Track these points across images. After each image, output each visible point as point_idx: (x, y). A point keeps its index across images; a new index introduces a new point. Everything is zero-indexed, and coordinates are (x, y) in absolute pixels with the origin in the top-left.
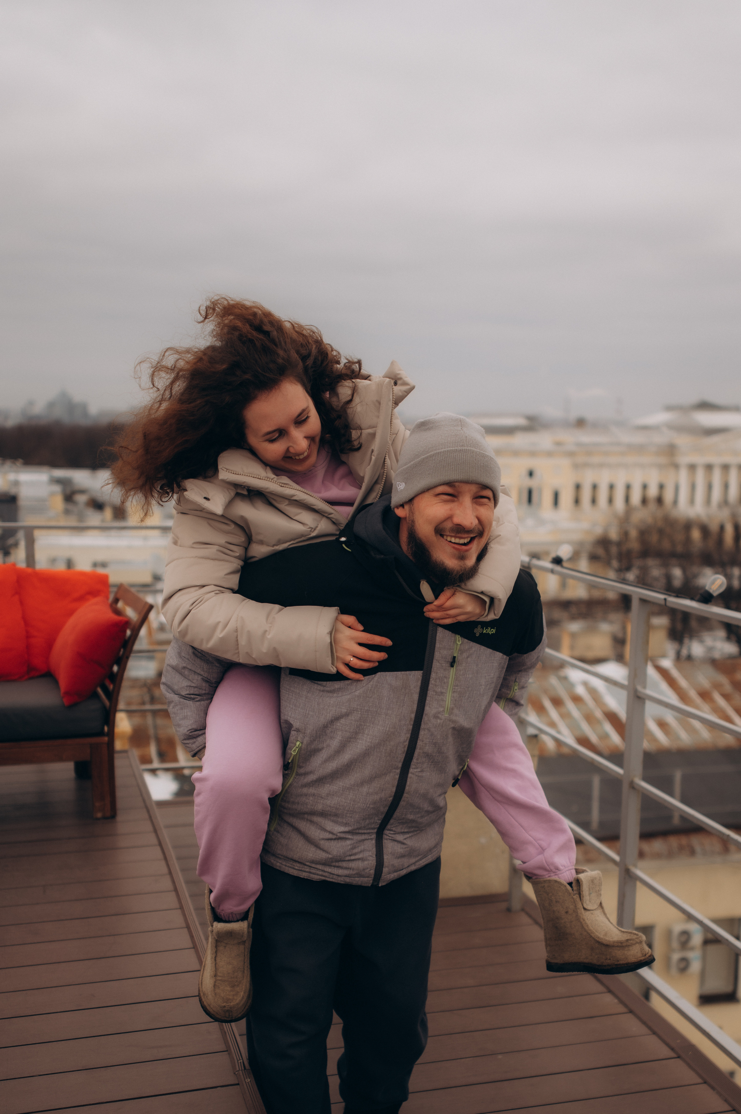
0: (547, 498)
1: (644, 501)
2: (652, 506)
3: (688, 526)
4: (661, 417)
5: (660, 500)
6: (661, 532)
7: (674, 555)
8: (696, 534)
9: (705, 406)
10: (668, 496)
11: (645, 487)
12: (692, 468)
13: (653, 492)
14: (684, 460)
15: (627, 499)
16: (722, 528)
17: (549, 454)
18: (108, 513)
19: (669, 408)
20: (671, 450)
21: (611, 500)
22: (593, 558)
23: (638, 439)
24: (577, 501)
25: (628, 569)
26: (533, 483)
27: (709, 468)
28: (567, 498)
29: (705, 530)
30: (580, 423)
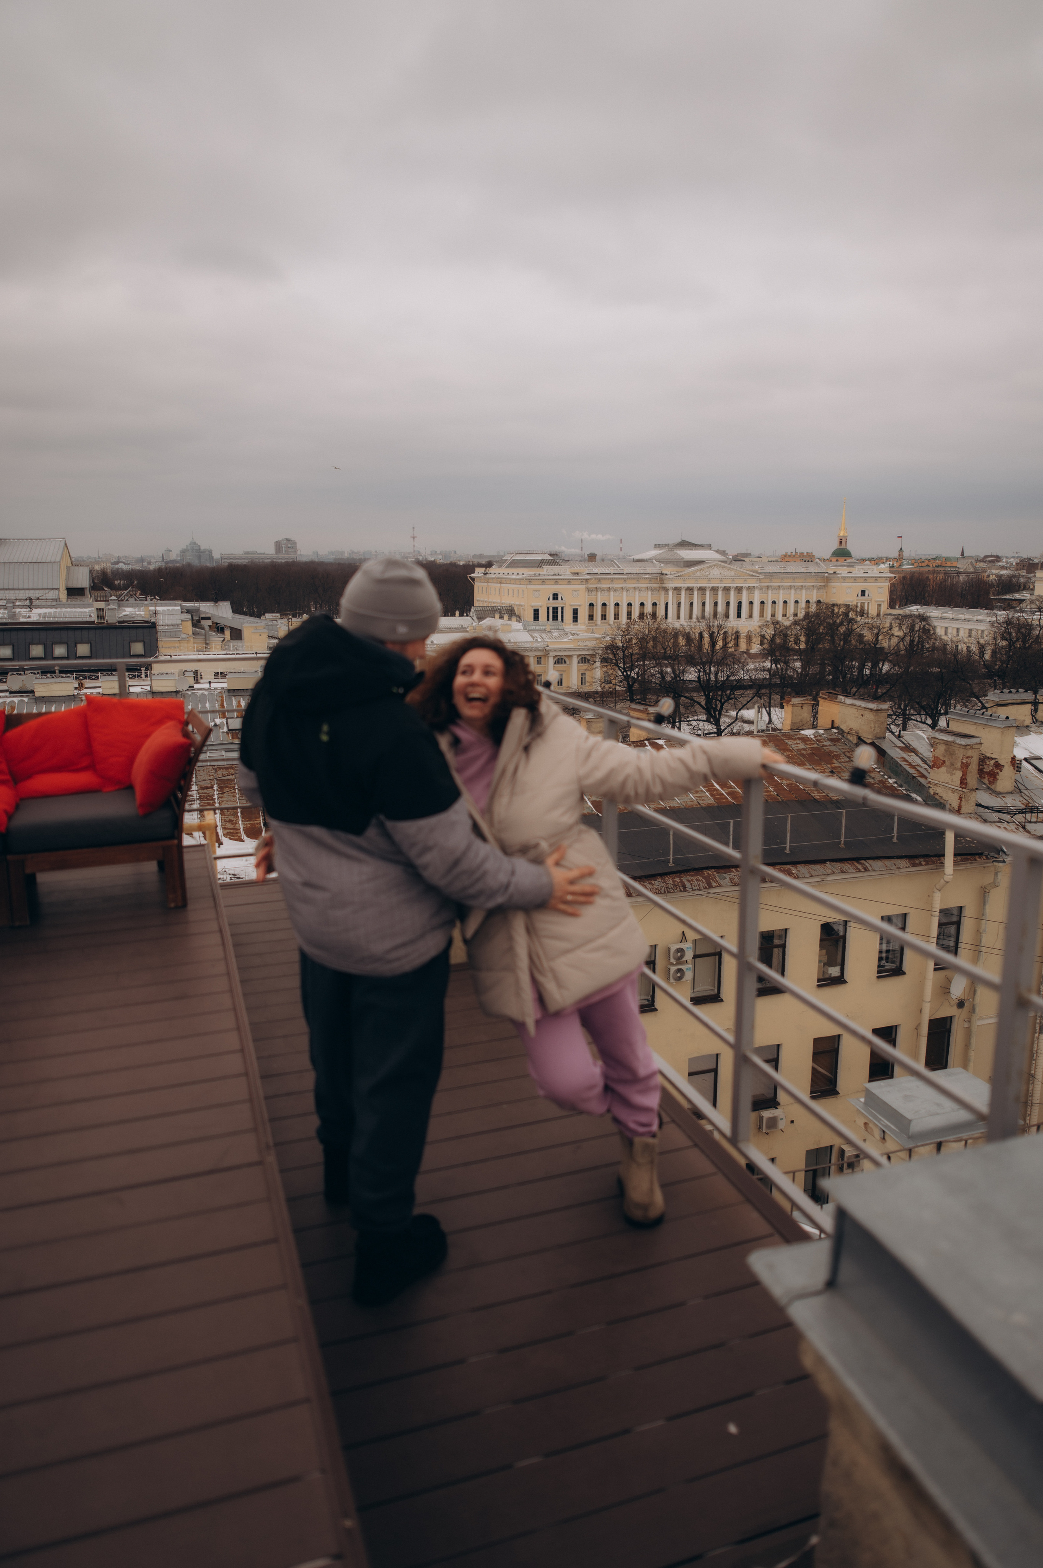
0: (568, 615)
1: (642, 616)
2: (648, 620)
3: (676, 634)
4: (654, 553)
5: (654, 615)
6: (655, 639)
7: (666, 657)
8: (682, 641)
9: (685, 544)
10: (661, 612)
11: (642, 604)
12: (677, 590)
13: (648, 609)
14: (671, 585)
15: (629, 615)
16: (701, 634)
17: (569, 581)
18: (228, 633)
19: (657, 546)
20: (661, 577)
21: (617, 616)
22: (604, 660)
23: (636, 569)
24: (591, 617)
25: (631, 669)
26: (557, 603)
27: (690, 590)
28: (583, 615)
29: (688, 637)
30: (592, 557)
